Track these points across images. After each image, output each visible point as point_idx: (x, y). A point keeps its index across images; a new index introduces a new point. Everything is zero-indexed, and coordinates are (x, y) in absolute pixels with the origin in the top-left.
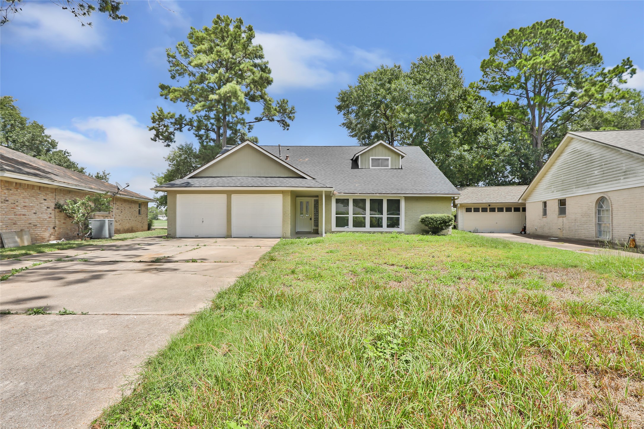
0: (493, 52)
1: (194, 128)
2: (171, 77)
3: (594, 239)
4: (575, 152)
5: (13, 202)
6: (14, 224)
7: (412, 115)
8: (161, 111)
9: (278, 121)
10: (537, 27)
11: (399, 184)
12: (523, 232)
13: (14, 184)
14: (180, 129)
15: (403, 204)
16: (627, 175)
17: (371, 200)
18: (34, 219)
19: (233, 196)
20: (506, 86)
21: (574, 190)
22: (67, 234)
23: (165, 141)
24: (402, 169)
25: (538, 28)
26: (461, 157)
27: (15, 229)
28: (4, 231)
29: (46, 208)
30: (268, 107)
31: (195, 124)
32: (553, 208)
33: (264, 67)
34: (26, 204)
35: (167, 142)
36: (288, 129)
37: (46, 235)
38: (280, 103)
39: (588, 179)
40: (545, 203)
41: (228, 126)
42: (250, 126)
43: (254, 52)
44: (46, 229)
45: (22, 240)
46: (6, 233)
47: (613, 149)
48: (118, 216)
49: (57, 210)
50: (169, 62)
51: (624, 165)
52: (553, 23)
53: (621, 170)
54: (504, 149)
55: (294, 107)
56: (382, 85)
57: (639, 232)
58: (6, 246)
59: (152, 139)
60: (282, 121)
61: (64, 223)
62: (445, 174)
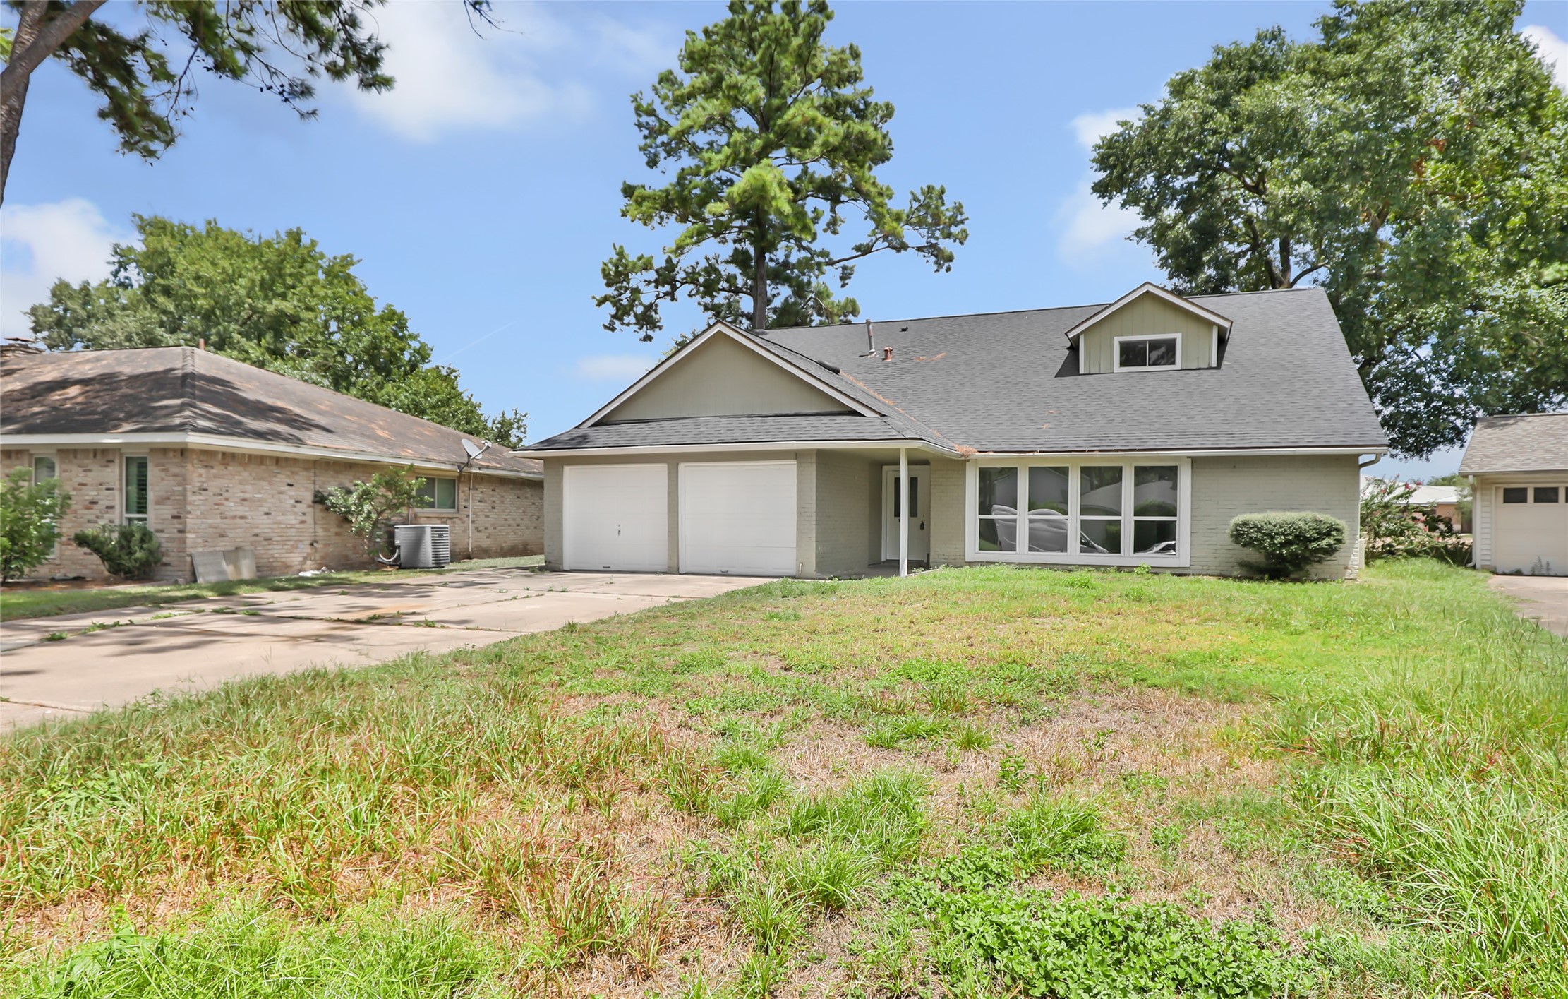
1: (700, 288)
2: (648, 164)
5: (217, 491)
6: (222, 536)
8: (621, 254)
9: (920, 249)
11: (1184, 419)
13: (220, 456)
14: (671, 295)
15: (1186, 481)
17: (1083, 467)
18: (264, 525)
19: (683, 467)
22: (346, 557)
23: (640, 328)
24: (1218, 367)
26: (1521, 310)
27: (223, 545)
28: (200, 550)
29: (292, 502)
30: (876, 212)
31: (703, 278)
33: (862, 106)
34: (246, 496)
35: (644, 328)
36: (948, 269)
37: (295, 558)
38: (922, 198)
41: (780, 275)
42: (844, 268)
43: (835, 68)
44: (294, 548)
45: (238, 569)
46: (202, 554)
48: (483, 518)
49: (319, 506)
50: (640, 126)
55: (961, 206)
56: (1222, 103)
58: (200, 580)
59: (605, 327)
60: (929, 246)
61: (337, 534)
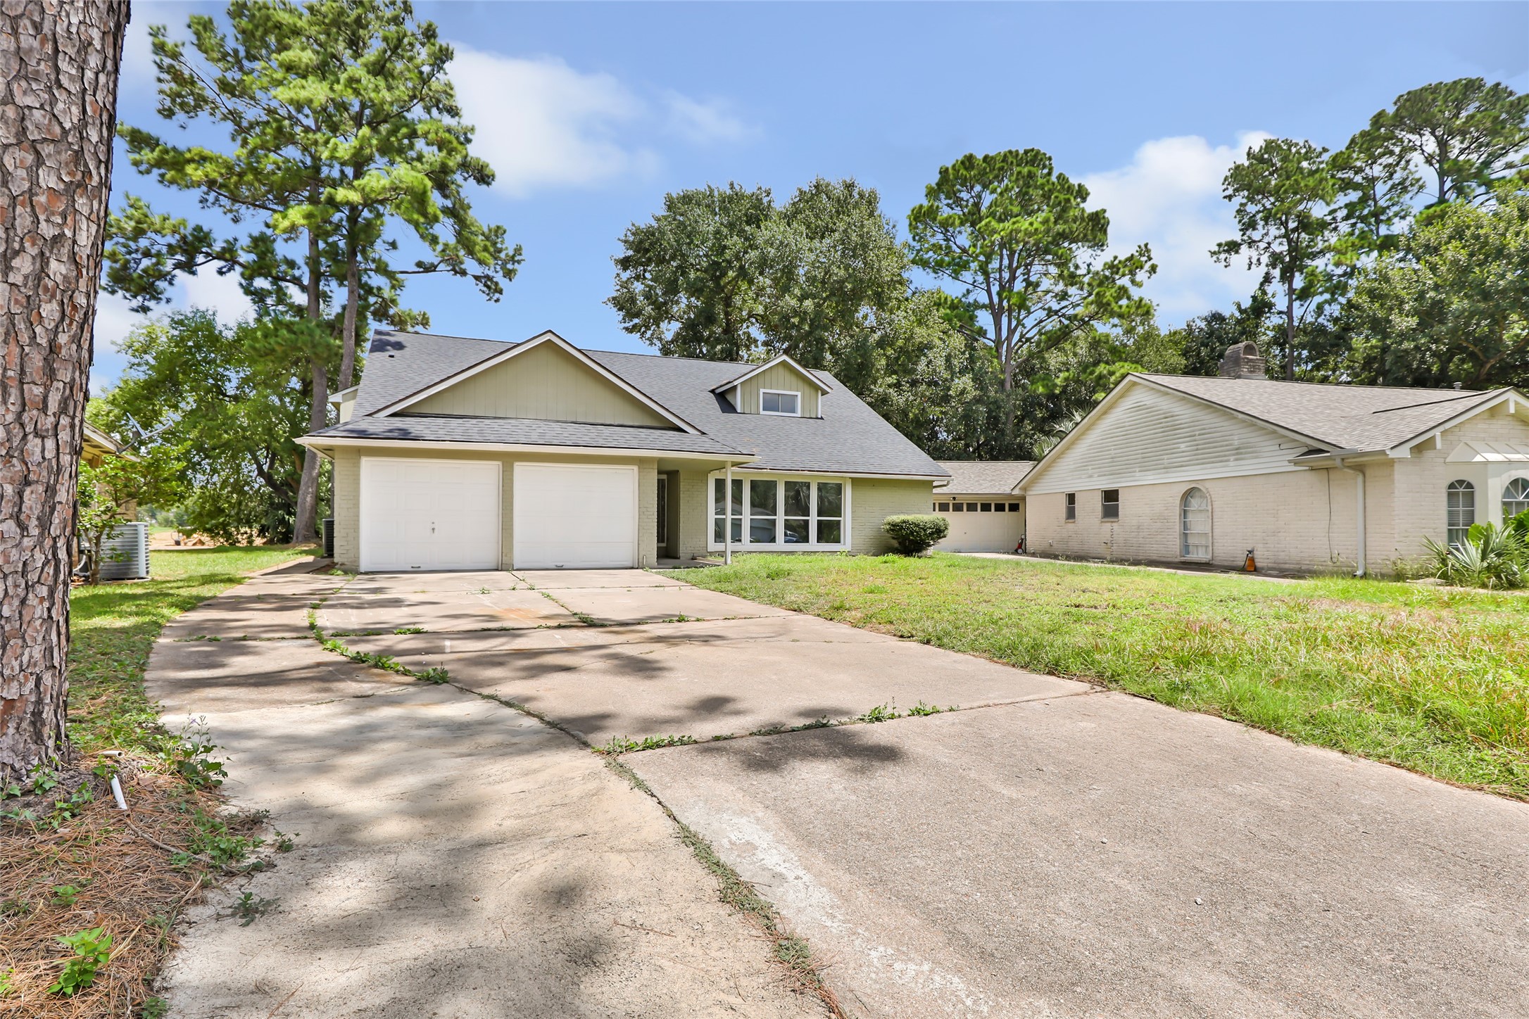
0: (932, 193)
1: (238, 268)
2: (162, 112)
3: (1177, 560)
4: (1139, 408)
7: (808, 303)
9: (477, 278)
10: (1010, 160)
12: (1020, 548)
14: (192, 268)
15: (848, 494)
16: (1241, 453)
17: (786, 483)
19: (519, 468)
20: (958, 264)
21: (1138, 474)
23: (135, 297)
24: (822, 418)
25: (1012, 163)
31: (244, 257)
32: (1090, 506)
35: (140, 298)
36: (497, 301)
39: (1166, 457)
40: (1071, 498)
47: (1217, 411)
51: (1236, 437)
52: (1035, 158)
53: (1231, 445)
54: (965, 388)
55: (520, 249)
57: (1261, 545)
60: (485, 277)
62: (906, 435)
